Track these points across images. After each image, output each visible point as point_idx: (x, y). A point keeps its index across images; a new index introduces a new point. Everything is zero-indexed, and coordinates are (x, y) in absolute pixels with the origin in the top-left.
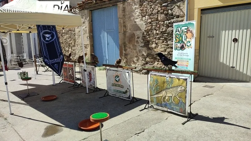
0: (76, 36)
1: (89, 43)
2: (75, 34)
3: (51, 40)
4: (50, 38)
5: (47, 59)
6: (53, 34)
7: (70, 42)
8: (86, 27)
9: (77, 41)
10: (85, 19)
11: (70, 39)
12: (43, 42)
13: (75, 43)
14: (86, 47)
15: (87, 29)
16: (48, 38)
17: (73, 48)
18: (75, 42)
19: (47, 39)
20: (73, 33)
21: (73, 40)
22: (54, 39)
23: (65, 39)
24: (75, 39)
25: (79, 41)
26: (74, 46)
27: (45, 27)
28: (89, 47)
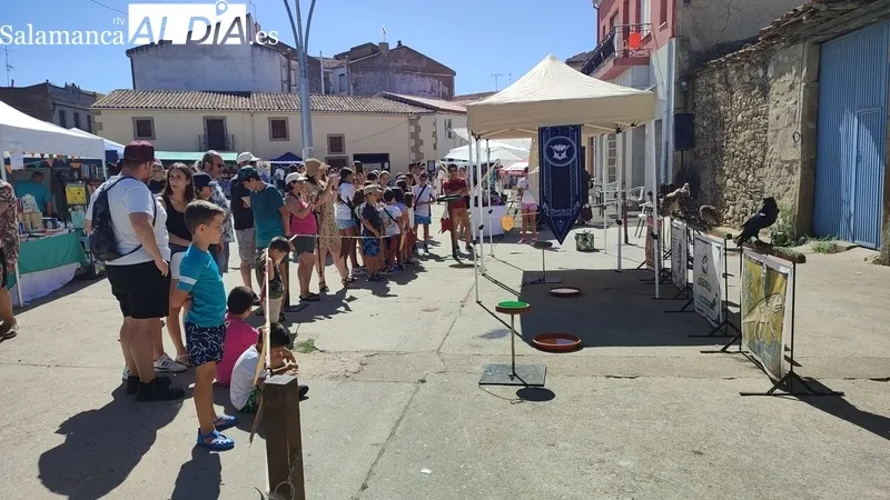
0: (770, 134)
1: (799, 157)
2: (766, 125)
3: (564, 160)
4: (564, 155)
5: (548, 203)
6: (572, 148)
7: (752, 154)
8: (796, 103)
9: (770, 149)
10: (796, 75)
11: (752, 143)
12: (547, 162)
13: (764, 157)
14: (790, 171)
15: (799, 108)
16: (560, 153)
17: (760, 173)
18: (765, 150)
19: (556, 155)
20: (762, 122)
21: (759, 145)
22: (570, 162)
23: (742, 144)
24: (766, 143)
25: (775, 150)
26: (762, 166)
27: (555, 130)
28: (799, 169)
